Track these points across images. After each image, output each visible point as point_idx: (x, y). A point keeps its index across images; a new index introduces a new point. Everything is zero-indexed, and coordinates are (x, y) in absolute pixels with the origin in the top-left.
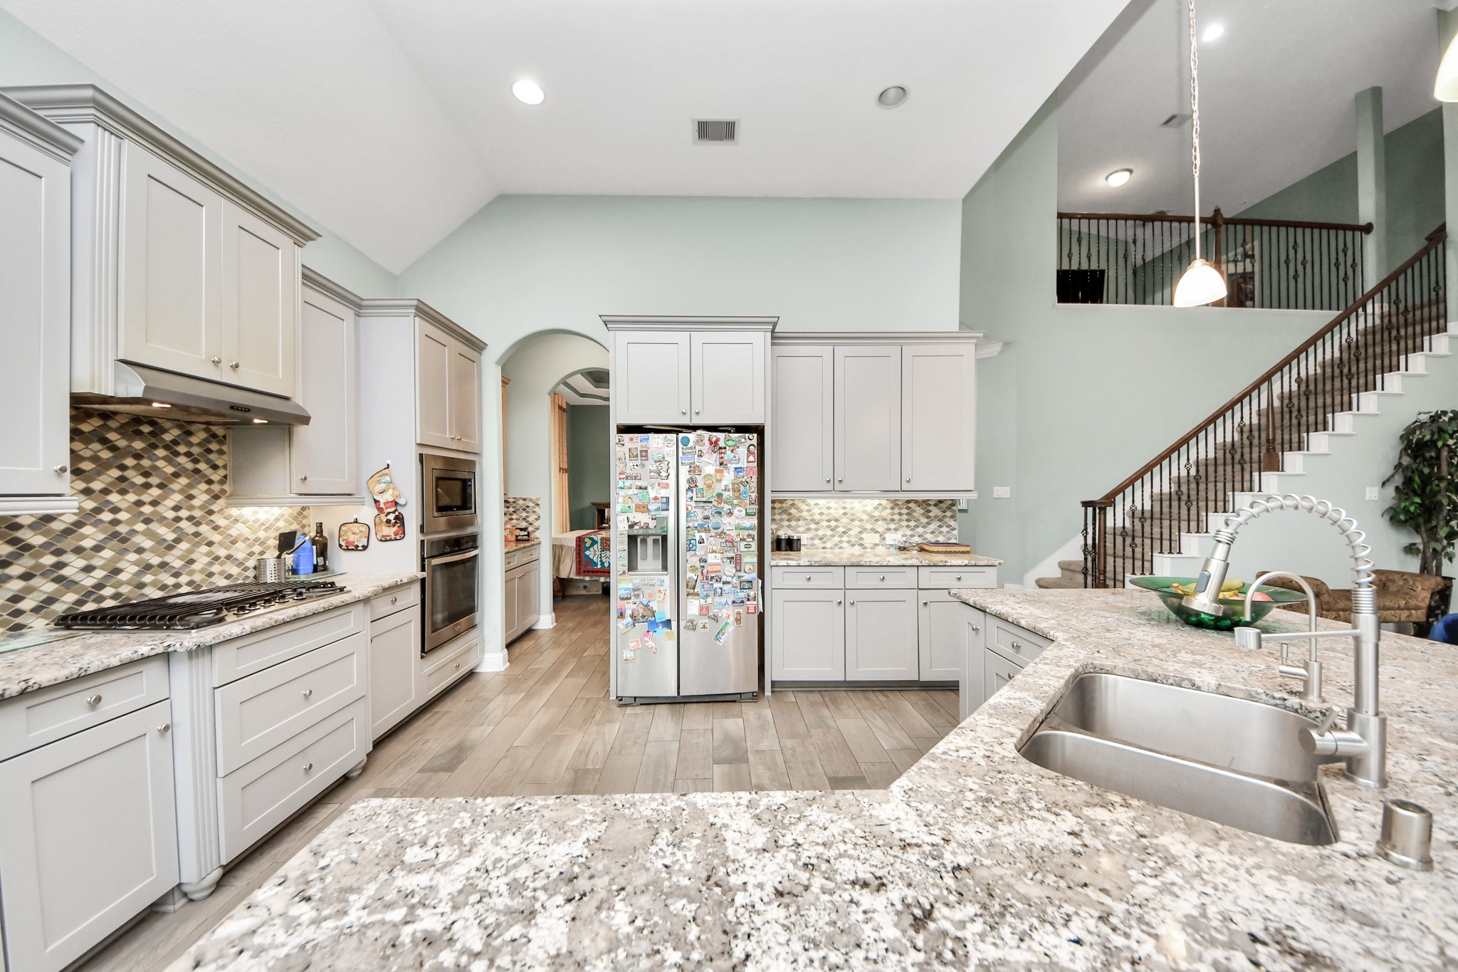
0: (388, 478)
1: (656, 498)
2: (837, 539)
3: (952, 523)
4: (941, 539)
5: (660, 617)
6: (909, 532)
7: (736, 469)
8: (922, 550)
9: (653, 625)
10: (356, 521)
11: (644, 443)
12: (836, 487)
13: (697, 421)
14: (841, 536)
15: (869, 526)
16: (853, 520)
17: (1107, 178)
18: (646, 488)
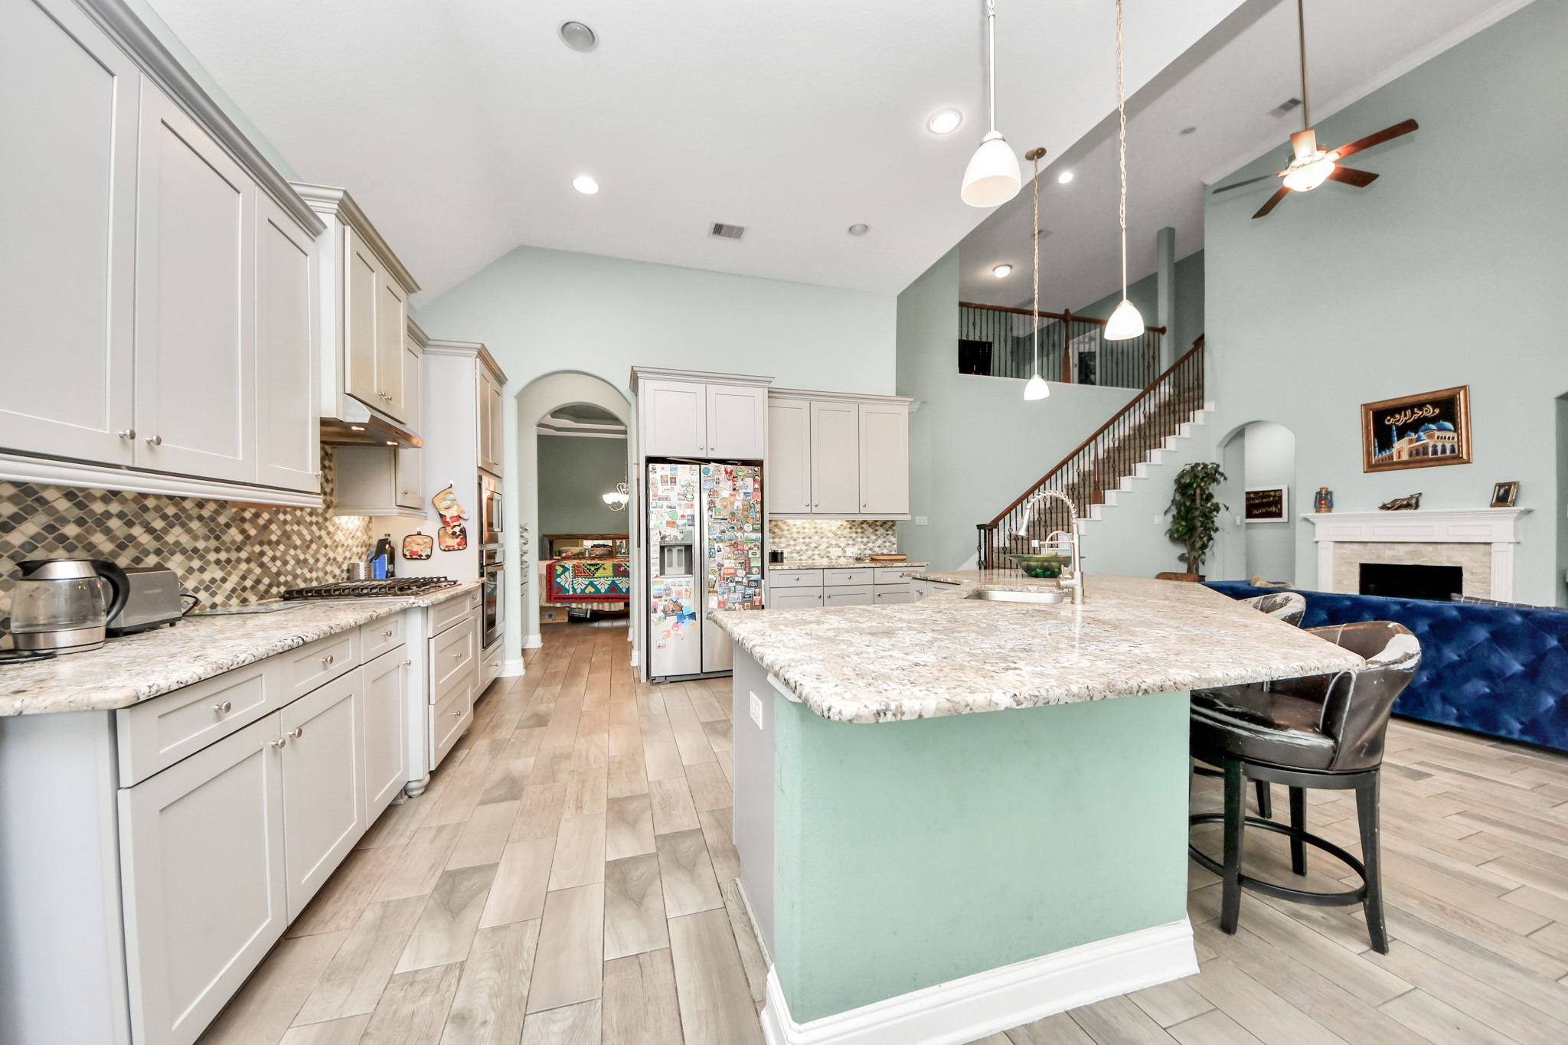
0: (452, 496)
1: (683, 516)
2: (810, 553)
3: (894, 540)
4: (885, 551)
5: (686, 612)
6: (863, 547)
7: (745, 493)
8: (873, 560)
9: (681, 617)
10: (419, 534)
11: (673, 472)
12: (812, 512)
13: (711, 456)
14: (813, 550)
15: (834, 542)
16: (822, 538)
17: (994, 270)
18: (675, 508)
